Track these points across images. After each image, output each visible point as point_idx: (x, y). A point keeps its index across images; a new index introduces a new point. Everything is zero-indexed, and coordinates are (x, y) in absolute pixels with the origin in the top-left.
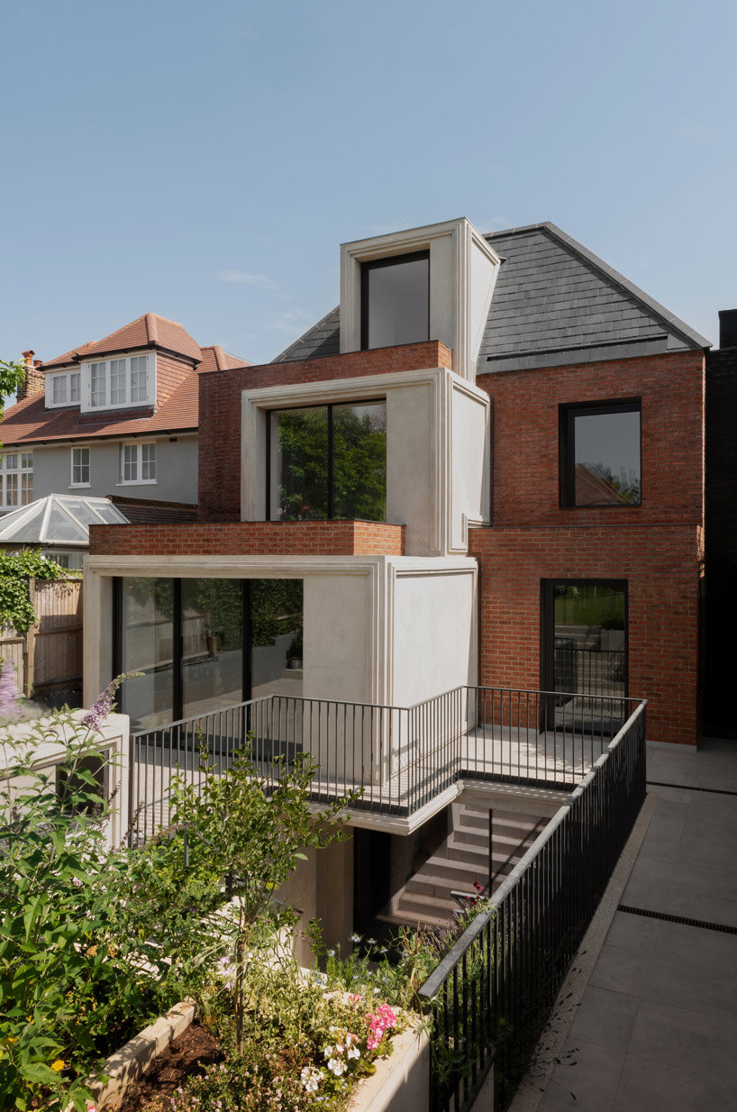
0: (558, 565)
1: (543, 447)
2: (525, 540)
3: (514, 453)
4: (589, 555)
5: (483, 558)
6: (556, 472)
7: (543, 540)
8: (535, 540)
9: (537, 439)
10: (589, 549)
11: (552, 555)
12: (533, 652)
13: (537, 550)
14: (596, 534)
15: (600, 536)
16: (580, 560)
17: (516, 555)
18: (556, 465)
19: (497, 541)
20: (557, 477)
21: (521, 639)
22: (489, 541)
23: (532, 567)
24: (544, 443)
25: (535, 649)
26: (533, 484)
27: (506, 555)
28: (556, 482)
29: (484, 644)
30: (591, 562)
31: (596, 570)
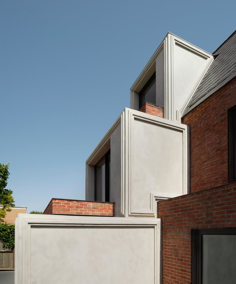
0: (202, 219)
1: (217, 144)
2: (183, 204)
3: (201, 155)
4: (223, 208)
5: (163, 218)
6: (226, 157)
7: (193, 202)
8: (189, 203)
9: (214, 140)
10: (223, 204)
11: (198, 212)
12: (187, 280)
13: (189, 210)
14: (229, 191)
15: (232, 191)
16: (217, 213)
17: (178, 215)
18: (226, 153)
19: (170, 207)
20: (226, 161)
21: (181, 270)
22: (167, 207)
23: (187, 222)
24: (218, 141)
25: (188, 279)
26: (212, 170)
27: (174, 215)
28: (226, 165)
29: (164, 270)
30: (226, 214)
31: (228, 221)
